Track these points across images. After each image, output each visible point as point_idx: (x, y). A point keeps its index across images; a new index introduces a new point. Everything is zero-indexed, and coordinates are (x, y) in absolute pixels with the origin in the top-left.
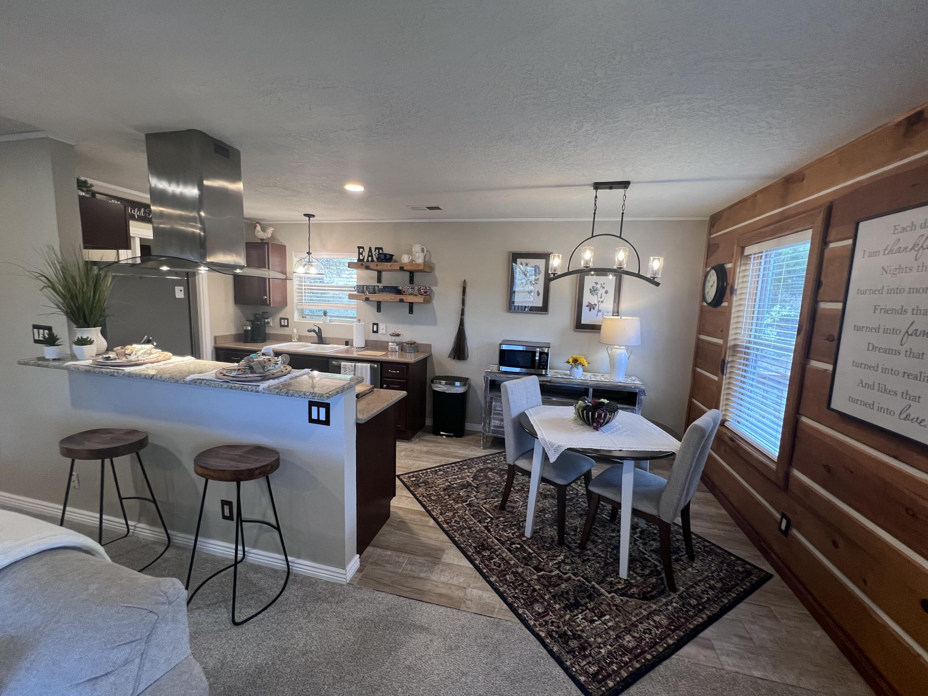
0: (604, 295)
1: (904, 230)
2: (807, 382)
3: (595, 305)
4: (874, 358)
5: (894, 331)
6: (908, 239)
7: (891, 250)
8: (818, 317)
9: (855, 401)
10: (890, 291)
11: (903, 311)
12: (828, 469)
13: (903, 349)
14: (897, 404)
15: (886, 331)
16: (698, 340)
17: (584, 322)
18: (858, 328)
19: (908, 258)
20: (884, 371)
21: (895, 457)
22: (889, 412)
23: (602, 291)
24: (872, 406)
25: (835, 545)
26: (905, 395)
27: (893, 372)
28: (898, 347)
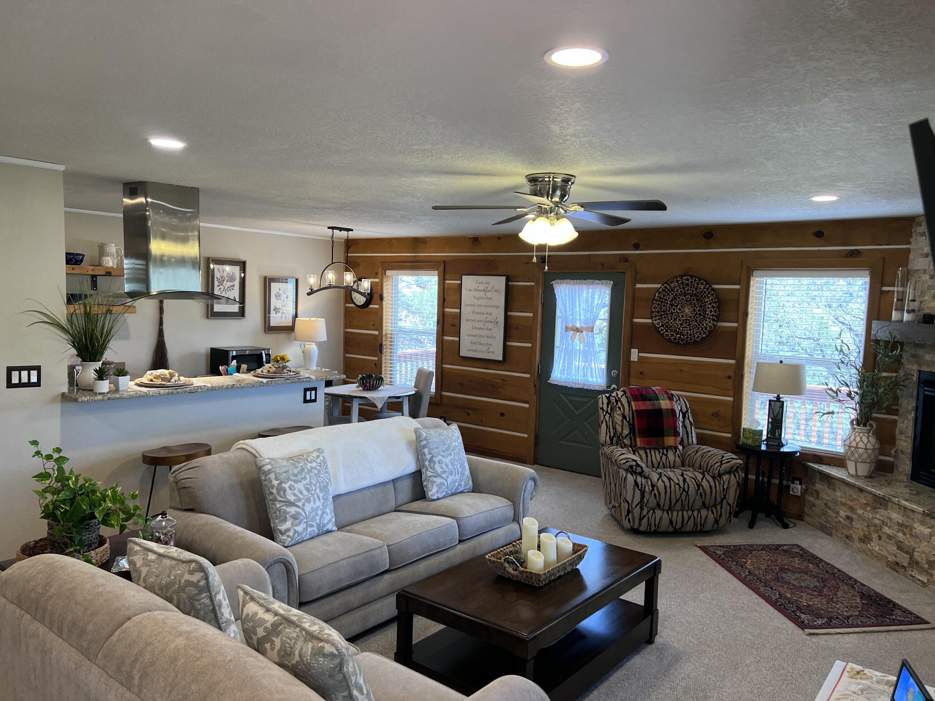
0: (285, 299)
1: (480, 283)
2: (445, 348)
3: (280, 308)
4: (475, 332)
5: (481, 321)
6: (482, 287)
7: (476, 290)
8: (445, 316)
9: (470, 350)
10: (478, 306)
11: (482, 314)
12: (461, 384)
13: (485, 327)
14: (485, 348)
15: (478, 321)
16: (346, 333)
17: (272, 324)
18: (468, 320)
19: (482, 294)
20: (480, 336)
21: (486, 369)
22: (484, 352)
23: (284, 296)
24: (476, 351)
25: (469, 415)
26: (487, 344)
27: (482, 336)
28: (483, 327)
